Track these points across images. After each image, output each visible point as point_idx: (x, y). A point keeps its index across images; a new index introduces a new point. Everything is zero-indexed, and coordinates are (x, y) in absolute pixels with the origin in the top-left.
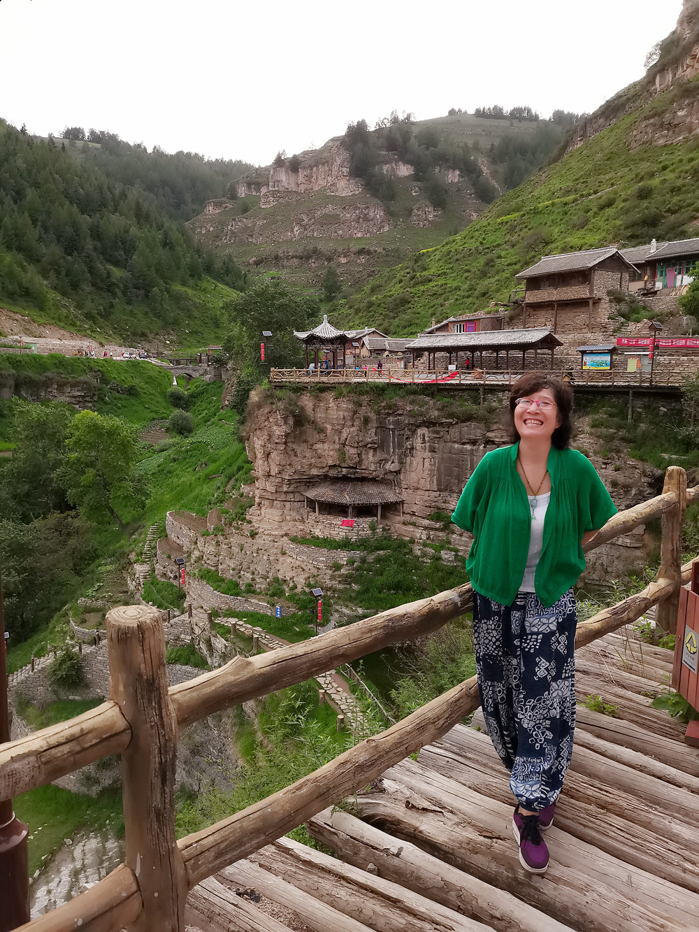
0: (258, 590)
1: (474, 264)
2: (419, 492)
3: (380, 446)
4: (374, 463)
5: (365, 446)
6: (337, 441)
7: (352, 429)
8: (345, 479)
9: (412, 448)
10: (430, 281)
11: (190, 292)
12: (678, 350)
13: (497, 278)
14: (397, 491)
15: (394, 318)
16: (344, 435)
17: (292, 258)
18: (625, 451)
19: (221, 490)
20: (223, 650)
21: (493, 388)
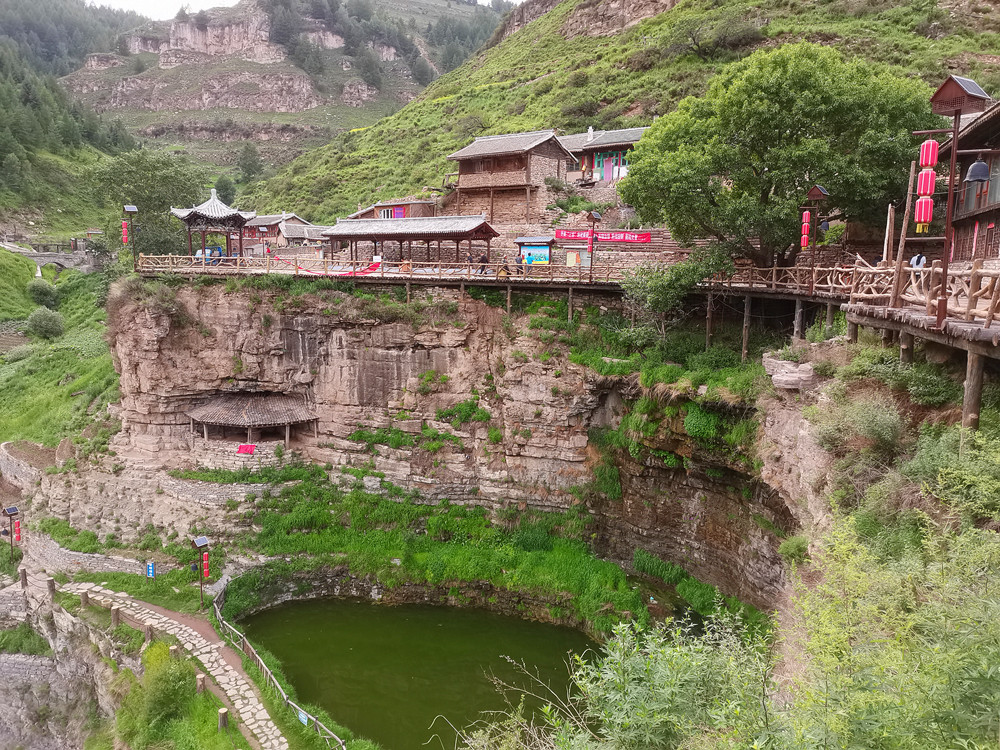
0: (125, 543)
1: (408, 147)
2: (337, 407)
3: (288, 352)
4: (280, 374)
5: (268, 352)
6: (231, 347)
7: (249, 332)
8: (243, 394)
9: (327, 355)
10: (360, 163)
11: (63, 162)
12: (617, 245)
13: (432, 163)
14: (310, 407)
15: (319, 203)
16: (240, 340)
17: (202, 129)
18: (566, 355)
19: (81, 412)
20: (71, 629)
21: (421, 282)
